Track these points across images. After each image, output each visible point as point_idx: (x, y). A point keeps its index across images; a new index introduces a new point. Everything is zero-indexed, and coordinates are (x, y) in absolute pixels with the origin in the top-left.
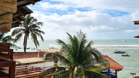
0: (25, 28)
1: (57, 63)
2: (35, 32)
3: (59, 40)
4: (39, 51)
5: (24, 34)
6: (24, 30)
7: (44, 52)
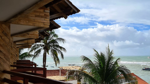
0: (44, 44)
1: (80, 81)
2: (55, 48)
3: (84, 57)
4: (61, 69)
5: (44, 50)
6: (43, 45)
7: (67, 70)
